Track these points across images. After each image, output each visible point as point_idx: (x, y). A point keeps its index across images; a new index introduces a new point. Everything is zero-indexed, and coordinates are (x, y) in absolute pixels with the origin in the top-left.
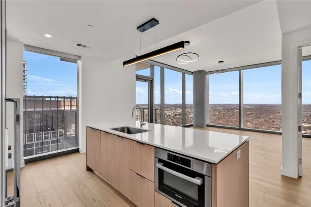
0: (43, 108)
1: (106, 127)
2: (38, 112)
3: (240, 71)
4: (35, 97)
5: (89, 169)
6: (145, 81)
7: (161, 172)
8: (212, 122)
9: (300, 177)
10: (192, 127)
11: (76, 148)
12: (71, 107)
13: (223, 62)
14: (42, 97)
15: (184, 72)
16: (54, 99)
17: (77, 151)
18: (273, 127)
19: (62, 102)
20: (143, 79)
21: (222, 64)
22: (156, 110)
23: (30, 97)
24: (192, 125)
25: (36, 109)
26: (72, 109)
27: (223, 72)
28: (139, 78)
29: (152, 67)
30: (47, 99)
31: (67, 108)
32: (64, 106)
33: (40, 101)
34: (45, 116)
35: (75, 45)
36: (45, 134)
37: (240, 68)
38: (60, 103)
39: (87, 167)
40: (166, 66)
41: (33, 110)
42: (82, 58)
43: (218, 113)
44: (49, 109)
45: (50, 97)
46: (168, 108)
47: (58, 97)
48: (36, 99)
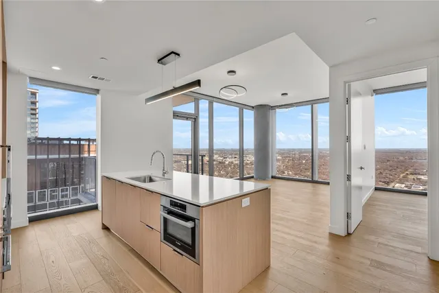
0: (59, 155)
1: (122, 176)
2: (53, 160)
3: (312, 106)
4: (48, 139)
5: (105, 228)
6: (187, 119)
7: (165, 220)
8: (296, 174)
9: (349, 234)
10: (253, 180)
11: (95, 204)
12: (89, 154)
13: (286, 94)
14: (59, 139)
15: (242, 107)
16: (75, 142)
17: (95, 208)
18: (381, 181)
19: (87, 147)
20: (185, 117)
21: (285, 97)
22: (203, 156)
23: (42, 139)
24: (252, 177)
25: (50, 157)
26: (91, 155)
27: (286, 108)
28: (177, 115)
29: (196, 101)
30: (65, 142)
31: (86, 155)
32: (89, 151)
33: (55, 145)
34: (62, 166)
35: (90, 78)
36: (62, 191)
37: (312, 102)
38: (83, 148)
39: (103, 224)
40: (215, 99)
41: (45, 157)
42: (100, 92)
43: (304, 161)
44: (67, 156)
45: (70, 139)
46: (236, 155)
47: (80, 140)
48: (50, 142)
